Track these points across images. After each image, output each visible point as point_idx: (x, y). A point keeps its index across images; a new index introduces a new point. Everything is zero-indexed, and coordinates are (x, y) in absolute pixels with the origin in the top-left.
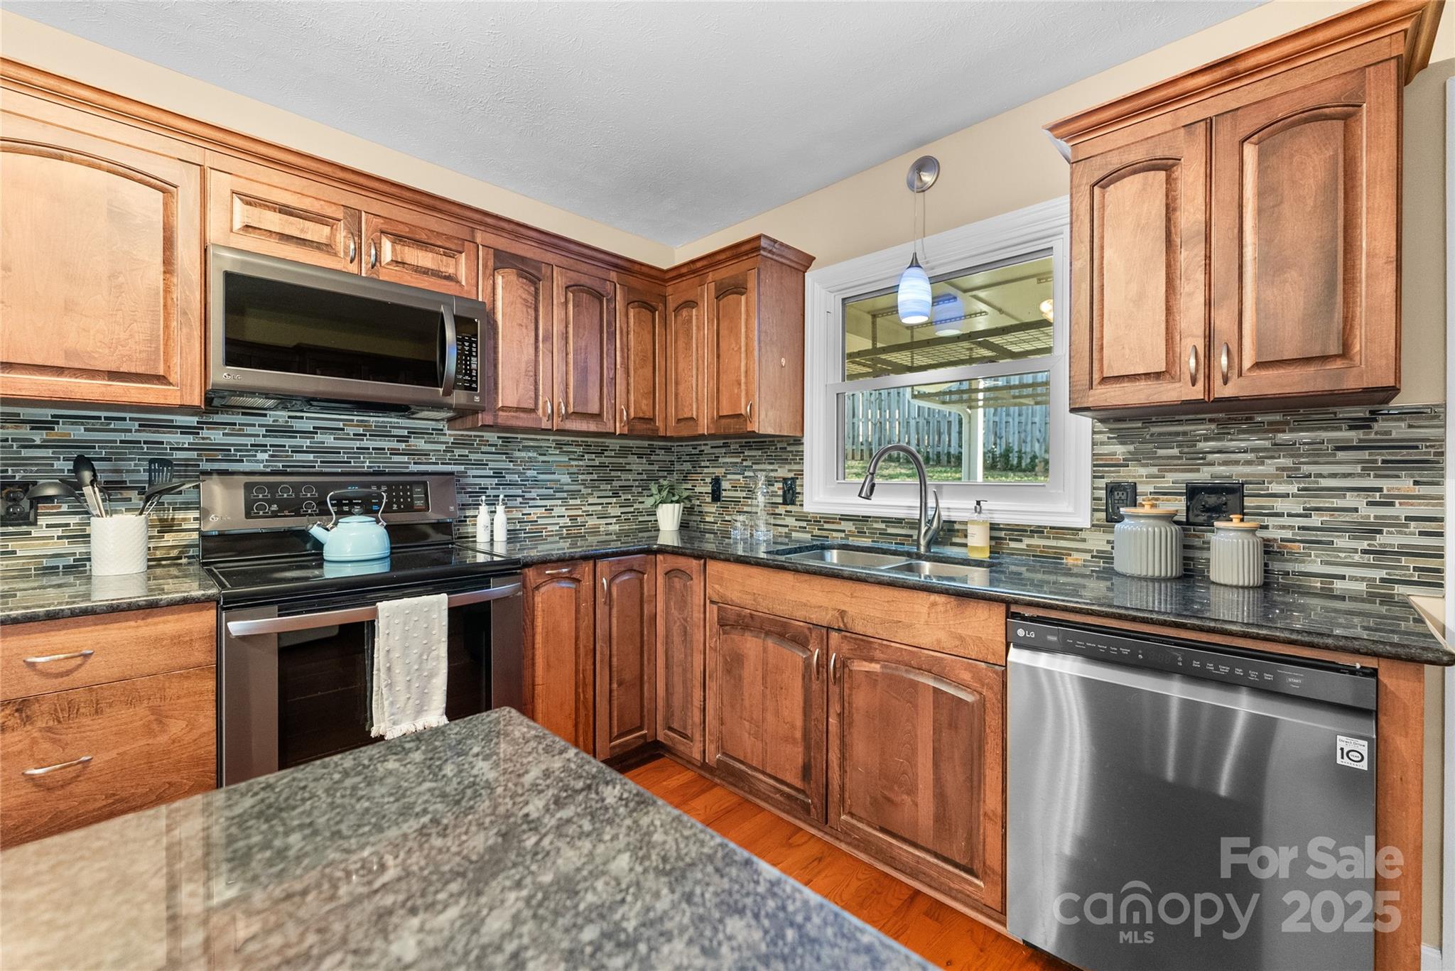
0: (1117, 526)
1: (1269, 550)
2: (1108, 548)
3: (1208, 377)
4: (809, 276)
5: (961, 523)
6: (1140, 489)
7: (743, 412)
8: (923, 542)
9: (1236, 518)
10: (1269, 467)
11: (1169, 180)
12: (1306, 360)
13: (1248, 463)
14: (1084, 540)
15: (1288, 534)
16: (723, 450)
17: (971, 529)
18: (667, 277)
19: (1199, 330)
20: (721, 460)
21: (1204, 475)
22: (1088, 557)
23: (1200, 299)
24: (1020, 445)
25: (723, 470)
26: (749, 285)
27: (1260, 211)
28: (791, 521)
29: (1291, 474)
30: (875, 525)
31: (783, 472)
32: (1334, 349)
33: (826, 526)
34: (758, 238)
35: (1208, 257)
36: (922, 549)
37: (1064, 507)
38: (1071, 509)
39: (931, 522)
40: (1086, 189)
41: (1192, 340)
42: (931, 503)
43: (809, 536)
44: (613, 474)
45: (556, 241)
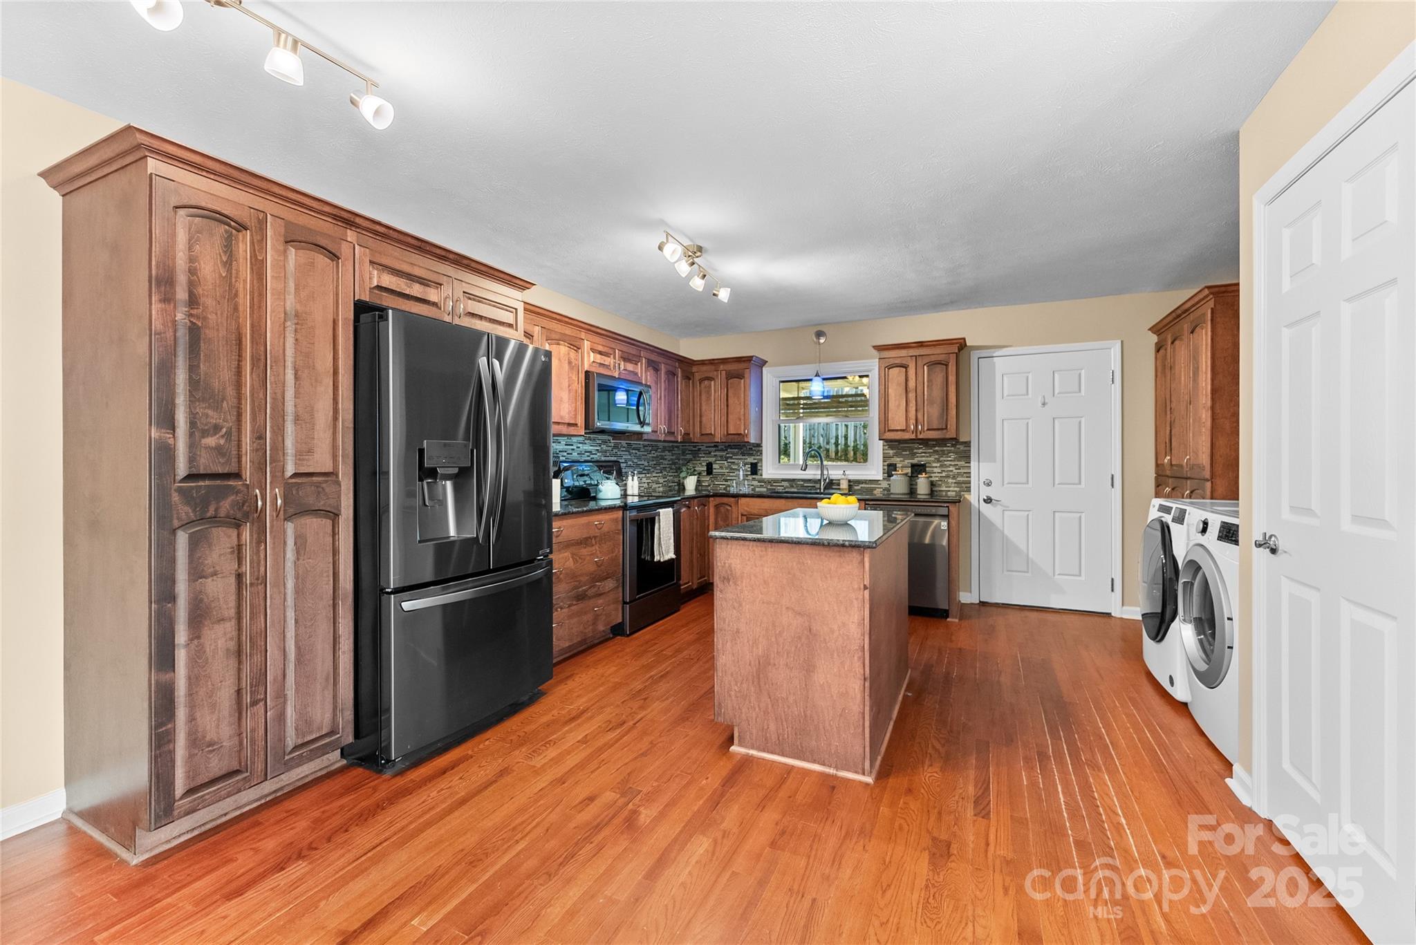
0: (892, 478)
1: (932, 484)
2: (888, 486)
3: (916, 432)
4: (764, 369)
5: (836, 480)
6: (898, 465)
7: (742, 432)
8: (822, 487)
9: (924, 474)
10: (932, 459)
11: (906, 371)
12: (938, 429)
13: (927, 457)
14: (880, 484)
15: (937, 479)
16: (714, 449)
17: (841, 482)
18: (695, 363)
19: (914, 418)
20: (712, 453)
21: (915, 461)
22: (882, 490)
23: (914, 409)
24: (810, 439)
25: (714, 459)
26: (746, 376)
27: (928, 386)
28: (755, 483)
29: (938, 461)
30: (799, 483)
31: (751, 460)
32: (944, 427)
33: (774, 484)
34: (752, 357)
35: (916, 397)
36: (822, 491)
37: (873, 472)
38: (876, 473)
39: (825, 480)
40: (883, 368)
41: (912, 421)
42: (825, 472)
43: (765, 490)
44: (661, 461)
45: (632, 342)
